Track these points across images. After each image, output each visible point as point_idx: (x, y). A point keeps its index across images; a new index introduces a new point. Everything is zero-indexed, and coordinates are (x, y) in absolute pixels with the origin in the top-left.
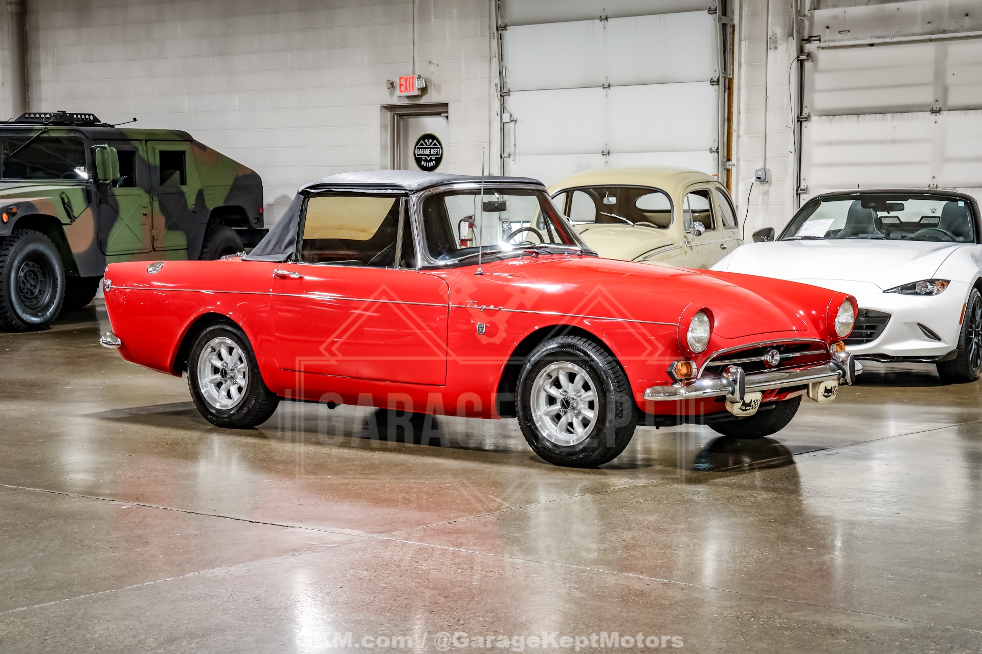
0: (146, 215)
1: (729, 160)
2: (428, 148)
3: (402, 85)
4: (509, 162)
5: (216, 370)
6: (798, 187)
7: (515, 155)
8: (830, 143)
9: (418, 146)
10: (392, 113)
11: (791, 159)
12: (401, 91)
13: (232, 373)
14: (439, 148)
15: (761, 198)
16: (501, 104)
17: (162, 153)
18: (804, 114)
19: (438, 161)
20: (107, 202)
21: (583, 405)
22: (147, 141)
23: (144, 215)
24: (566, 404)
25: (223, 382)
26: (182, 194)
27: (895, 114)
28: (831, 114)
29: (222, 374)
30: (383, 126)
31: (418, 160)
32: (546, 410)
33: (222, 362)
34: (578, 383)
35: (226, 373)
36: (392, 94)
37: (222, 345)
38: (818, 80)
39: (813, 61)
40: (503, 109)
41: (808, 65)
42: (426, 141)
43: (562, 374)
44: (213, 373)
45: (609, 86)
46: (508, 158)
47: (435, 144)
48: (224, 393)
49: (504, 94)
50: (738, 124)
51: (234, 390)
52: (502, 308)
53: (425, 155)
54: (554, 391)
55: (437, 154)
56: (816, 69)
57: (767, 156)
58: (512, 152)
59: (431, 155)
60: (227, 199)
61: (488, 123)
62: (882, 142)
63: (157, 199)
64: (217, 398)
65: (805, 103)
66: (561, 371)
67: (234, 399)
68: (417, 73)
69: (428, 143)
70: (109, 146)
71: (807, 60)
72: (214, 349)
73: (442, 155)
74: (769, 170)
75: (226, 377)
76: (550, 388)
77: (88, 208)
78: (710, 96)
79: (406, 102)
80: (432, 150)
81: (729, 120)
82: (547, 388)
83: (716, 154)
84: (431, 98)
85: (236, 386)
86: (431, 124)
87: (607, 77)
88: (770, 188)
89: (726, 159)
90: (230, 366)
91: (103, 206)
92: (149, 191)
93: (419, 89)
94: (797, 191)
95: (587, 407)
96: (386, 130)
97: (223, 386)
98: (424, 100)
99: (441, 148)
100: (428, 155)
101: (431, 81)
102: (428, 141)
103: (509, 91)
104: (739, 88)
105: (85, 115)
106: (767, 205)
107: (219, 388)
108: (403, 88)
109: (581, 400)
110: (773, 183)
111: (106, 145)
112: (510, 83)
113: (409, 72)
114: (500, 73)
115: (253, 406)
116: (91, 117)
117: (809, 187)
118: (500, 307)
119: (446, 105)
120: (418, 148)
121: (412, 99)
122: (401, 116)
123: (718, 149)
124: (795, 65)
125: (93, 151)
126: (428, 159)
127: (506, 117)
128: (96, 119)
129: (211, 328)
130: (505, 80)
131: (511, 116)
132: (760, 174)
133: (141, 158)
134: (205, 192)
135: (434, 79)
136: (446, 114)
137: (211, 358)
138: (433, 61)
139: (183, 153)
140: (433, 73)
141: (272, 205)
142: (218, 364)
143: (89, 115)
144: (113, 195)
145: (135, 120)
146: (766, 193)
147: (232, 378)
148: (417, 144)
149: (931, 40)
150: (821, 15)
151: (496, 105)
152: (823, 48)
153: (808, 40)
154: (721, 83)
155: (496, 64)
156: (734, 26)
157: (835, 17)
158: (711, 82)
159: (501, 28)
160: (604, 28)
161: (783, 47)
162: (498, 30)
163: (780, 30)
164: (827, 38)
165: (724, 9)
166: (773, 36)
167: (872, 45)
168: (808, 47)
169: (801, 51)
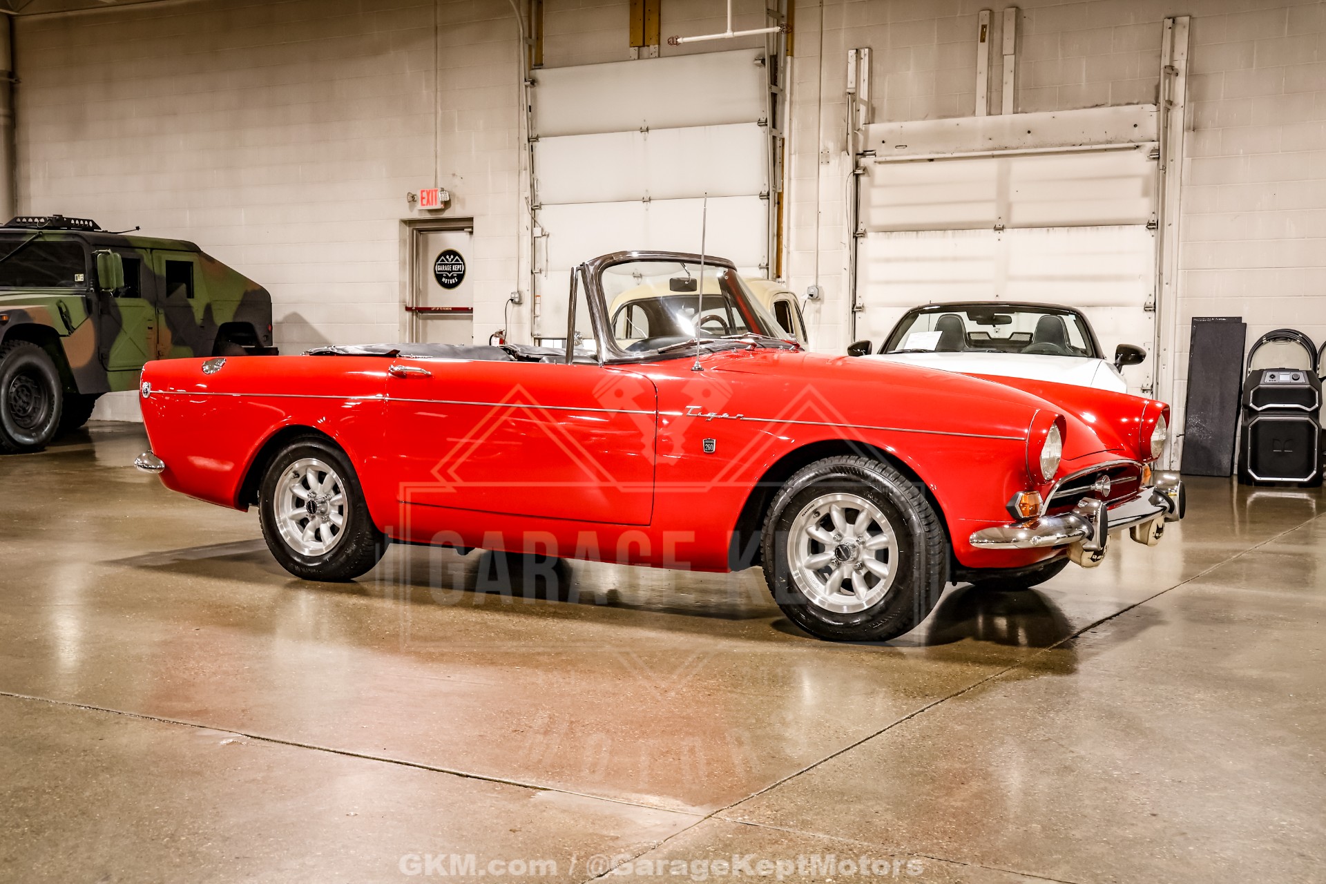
0: (151, 328)
1: (779, 277)
2: (449, 264)
3: (424, 198)
4: (541, 278)
5: (299, 502)
6: (854, 305)
7: (547, 270)
8: (888, 260)
9: (439, 262)
10: (411, 228)
11: (846, 277)
12: (423, 205)
13: (323, 506)
14: (459, 264)
15: (812, 315)
16: (532, 218)
17: (168, 262)
18: (859, 230)
19: (460, 277)
20: (109, 313)
21: (868, 554)
22: (152, 249)
23: (149, 328)
24: (842, 553)
25: (310, 519)
26: (189, 307)
27: (956, 231)
28: (889, 230)
29: (309, 507)
30: (402, 241)
31: (439, 277)
32: (809, 561)
33: (308, 492)
34: (862, 524)
35: (315, 507)
36: (411, 208)
37: (309, 469)
38: (874, 195)
39: (869, 176)
40: (534, 222)
41: (863, 179)
42: (448, 257)
43: (837, 510)
44: (294, 506)
45: (650, 200)
46: (539, 274)
47: (457, 260)
48: (311, 533)
49: (535, 208)
50: (788, 240)
51: (325, 530)
52: (742, 415)
53: (446, 271)
54: (821, 535)
55: (459, 271)
56: (872, 185)
57: (819, 273)
58: (544, 267)
59: (452, 271)
60: (236, 314)
61: (516, 238)
62: (943, 259)
63: (163, 312)
64: (300, 540)
65: (860, 219)
66: (834, 506)
67: (324, 542)
68: (440, 185)
69: (450, 260)
70: (113, 251)
71: (863, 174)
72: (297, 474)
73: (464, 271)
74: (821, 287)
75: (315, 512)
76: (817, 530)
77: (89, 320)
78: (760, 209)
79: (428, 216)
80: (454, 266)
81: (779, 235)
82: (812, 530)
83: (766, 270)
84: (455, 212)
85: (328, 524)
86: (453, 240)
87: (647, 191)
88: (822, 305)
89: (775, 276)
90: (320, 496)
91: (105, 317)
92: (155, 303)
93: (442, 202)
94: (853, 309)
95: (874, 558)
96: (405, 245)
97: (310, 524)
98: (447, 214)
99: (464, 264)
100: (450, 272)
101: (454, 195)
102: (450, 257)
103: (541, 204)
104: (789, 203)
105: (84, 220)
106: (819, 324)
107: (304, 527)
108: (425, 202)
109: (864, 548)
110: (825, 301)
111: (109, 251)
112: (542, 196)
113: (431, 186)
114: (532, 186)
115: (355, 552)
116: (91, 224)
117: (865, 305)
118: (738, 415)
119: (471, 219)
120: (438, 264)
121: (434, 213)
122: (420, 231)
123: (767, 265)
124: (852, 179)
125: (94, 257)
126: (450, 275)
127: (537, 232)
128: (96, 226)
129: (294, 446)
130: (536, 193)
131: (542, 230)
132: (812, 291)
133: (146, 267)
134: (214, 307)
135: (458, 192)
136: (470, 230)
137: (294, 486)
138: (456, 174)
139: (191, 264)
140: (456, 186)
141: (281, 323)
142: (303, 494)
143: (89, 221)
144: (116, 306)
145: (138, 228)
146: (818, 311)
147: (323, 513)
148: (437, 260)
149: (993, 156)
150: (876, 129)
151: (526, 219)
152: (880, 163)
153: (863, 155)
154: (770, 197)
155: (525, 177)
156: (783, 139)
157: (891, 132)
158: (761, 196)
159: (533, 140)
160: (645, 140)
161: (837, 161)
162: (529, 141)
163: (833, 144)
164: (883, 152)
165: (774, 121)
166: (825, 150)
167: (931, 160)
168: (864, 161)
169: (857, 165)
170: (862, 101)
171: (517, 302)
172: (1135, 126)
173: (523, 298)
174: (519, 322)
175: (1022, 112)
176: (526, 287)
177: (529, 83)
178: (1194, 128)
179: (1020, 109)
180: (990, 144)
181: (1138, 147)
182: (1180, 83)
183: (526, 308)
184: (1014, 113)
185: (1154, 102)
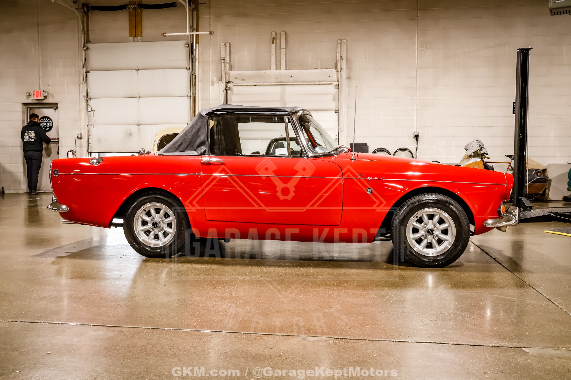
2: (45, 122)
3: (35, 94)
4: (91, 128)
10: (27, 107)
14: (51, 122)
16: (87, 103)
19: (51, 128)
30: (23, 112)
32: (413, 236)
36: (28, 98)
37: (152, 208)
38: (233, 98)
39: (231, 91)
40: (88, 105)
41: (228, 92)
42: (44, 119)
44: (143, 225)
45: (140, 97)
46: (90, 126)
47: (49, 120)
49: (88, 99)
53: (43, 125)
55: (50, 125)
56: (232, 94)
58: (93, 124)
59: (47, 125)
61: (79, 112)
66: (424, 214)
68: (42, 89)
71: (229, 90)
72: (145, 210)
73: (52, 125)
78: (188, 102)
79: (36, 102)
80: (47, 123)
81: (195, 112)
84: (50, 100)
86: (47, 112)
87: (138, 94)
96: (24, 114)
98: (45, 101)
99: (52, 122)
100: (45, 125)
102: (45, 119)
103: (91, 98)
104: (198, 100)
107: (149, 234)
108: (35, 96)
112: (91, 95)
113: (37, 89)
114: (87, 91)
119: (57, 104)
121: (39, 101)
122: (31, 108)
124: (224, 92)
126: (45, 127)
127: (89, 109)
130: (89, 94)
131: (92, 109)
135: (50, 92)
136: (56, 108)
138: (49, 85)
140: (50, 90)
142: (147, 219)
149: (279, 85)
150: (233, 73)
151: (84, 104)
152: (235, 86)
153: (228, 82)
154: (192, 97)
155: (83, 87)
156: (196, 76)
157: (239, 74)
158: (188, 97)
159: (87, 72)
160: (138, 74)
161: (217, 84)
162: (85, 72)
163: (215, 78)
164: (235, 81)
165: (191, 69)
166: (212, 80)
167: (256, 85)
168: (229, 85)
169: (226, 87)
170: (227, 63)
171: (79, 138)
172: (329, 76)
173: (82, 136)
174: (81, 146)
175: (288, 70)
176: (84, 131)
177: (86, 49)
178: (349, 78)
179: (287, 68)
180: (277, 80)
181: (331, 84)
182: (344, 62)
183: (84, 141)
184: (286, 70)
185: (335, 68)
